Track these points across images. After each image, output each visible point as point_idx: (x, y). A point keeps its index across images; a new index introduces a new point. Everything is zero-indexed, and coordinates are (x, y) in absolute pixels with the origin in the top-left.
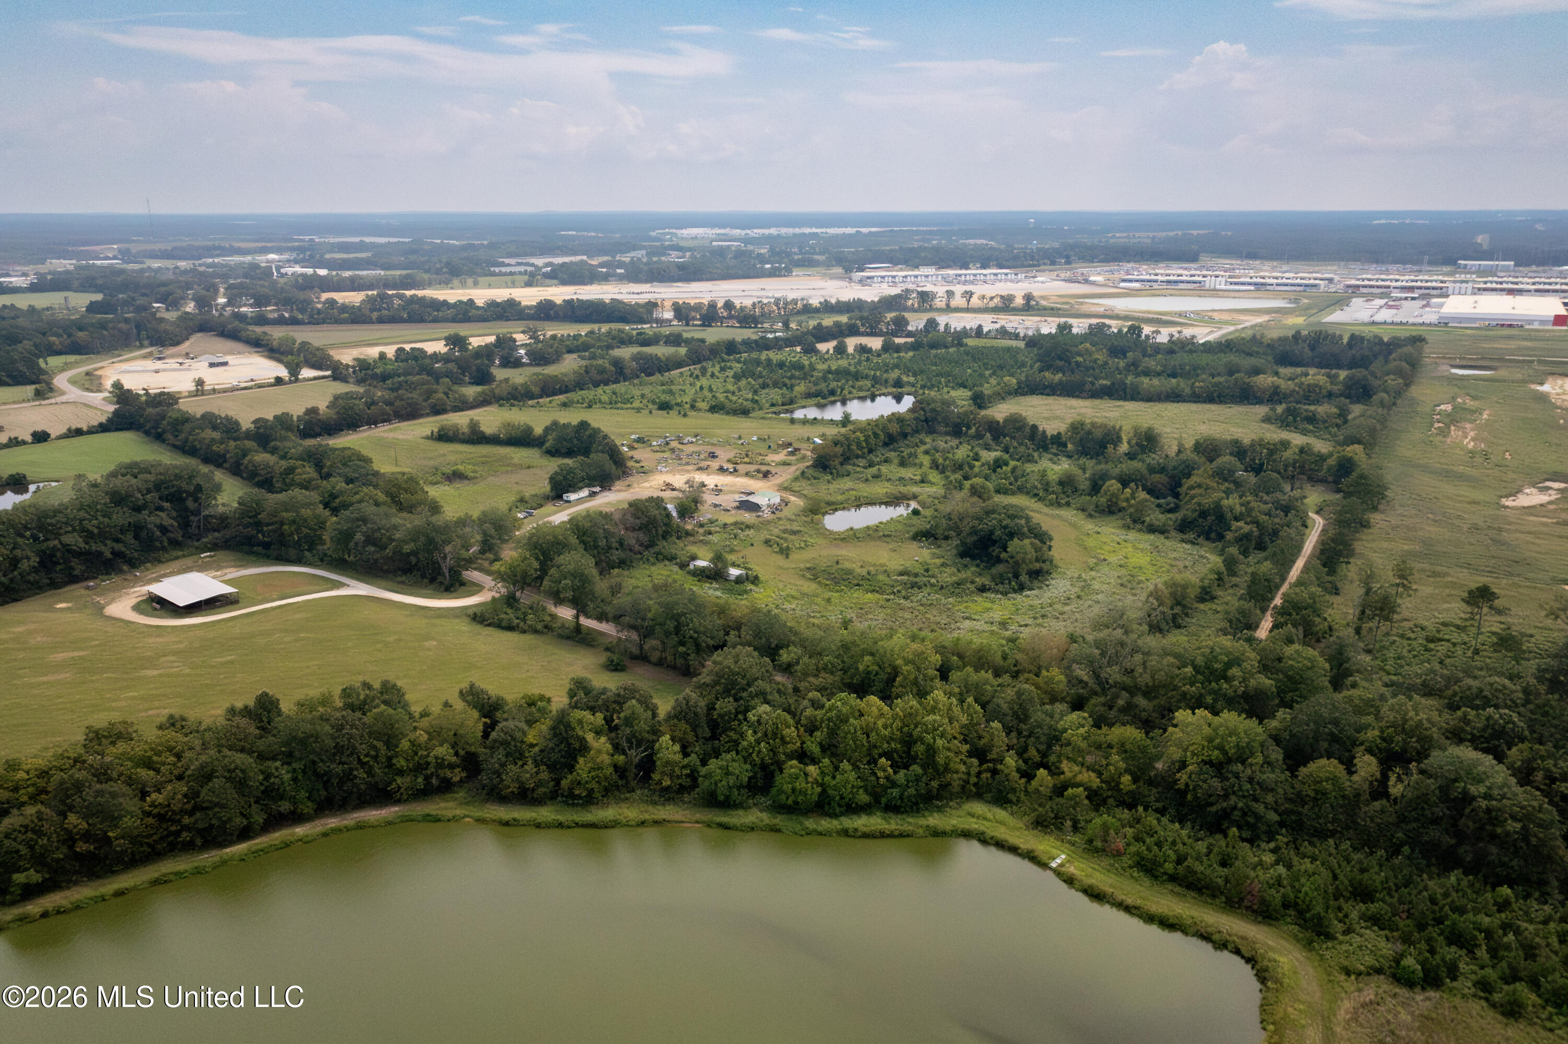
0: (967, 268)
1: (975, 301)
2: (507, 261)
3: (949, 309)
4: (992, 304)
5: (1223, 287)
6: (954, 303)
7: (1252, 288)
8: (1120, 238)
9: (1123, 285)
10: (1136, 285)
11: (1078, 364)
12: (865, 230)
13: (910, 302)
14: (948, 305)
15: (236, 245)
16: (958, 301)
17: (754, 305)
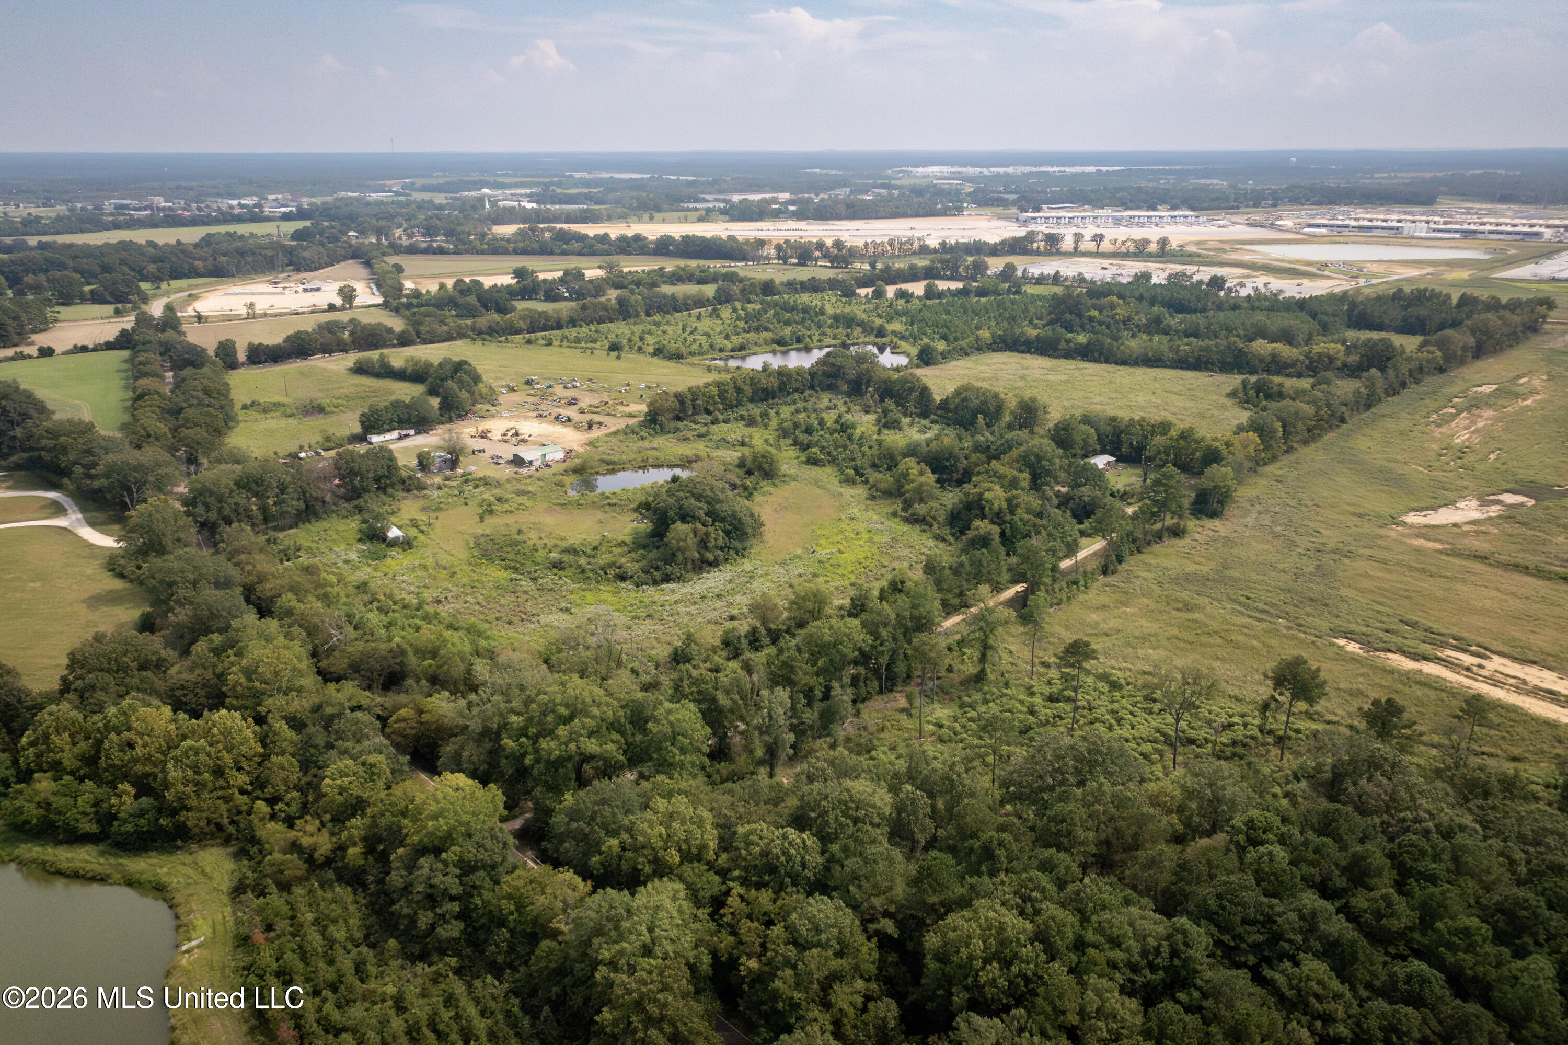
0: (1155, 209)
1: (1106, 246)
2: (707, 197)
3: (1076, 252)
4: (1123, 250)
5: (1424, 234)
6: (1083, 247)
7: (1457, 236)
8: (1380, 179)
9: (1307, 230)
10: (1324, 231)
11: (1091, 319)
12: (1104, 169)
13: (1035, 245)
14: (1076, 249)
15: (500, 180)
16: (1087, 245)
17: (866, 245)
